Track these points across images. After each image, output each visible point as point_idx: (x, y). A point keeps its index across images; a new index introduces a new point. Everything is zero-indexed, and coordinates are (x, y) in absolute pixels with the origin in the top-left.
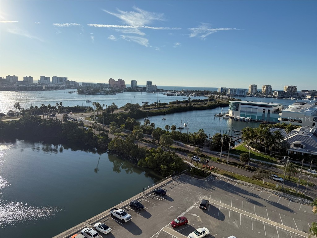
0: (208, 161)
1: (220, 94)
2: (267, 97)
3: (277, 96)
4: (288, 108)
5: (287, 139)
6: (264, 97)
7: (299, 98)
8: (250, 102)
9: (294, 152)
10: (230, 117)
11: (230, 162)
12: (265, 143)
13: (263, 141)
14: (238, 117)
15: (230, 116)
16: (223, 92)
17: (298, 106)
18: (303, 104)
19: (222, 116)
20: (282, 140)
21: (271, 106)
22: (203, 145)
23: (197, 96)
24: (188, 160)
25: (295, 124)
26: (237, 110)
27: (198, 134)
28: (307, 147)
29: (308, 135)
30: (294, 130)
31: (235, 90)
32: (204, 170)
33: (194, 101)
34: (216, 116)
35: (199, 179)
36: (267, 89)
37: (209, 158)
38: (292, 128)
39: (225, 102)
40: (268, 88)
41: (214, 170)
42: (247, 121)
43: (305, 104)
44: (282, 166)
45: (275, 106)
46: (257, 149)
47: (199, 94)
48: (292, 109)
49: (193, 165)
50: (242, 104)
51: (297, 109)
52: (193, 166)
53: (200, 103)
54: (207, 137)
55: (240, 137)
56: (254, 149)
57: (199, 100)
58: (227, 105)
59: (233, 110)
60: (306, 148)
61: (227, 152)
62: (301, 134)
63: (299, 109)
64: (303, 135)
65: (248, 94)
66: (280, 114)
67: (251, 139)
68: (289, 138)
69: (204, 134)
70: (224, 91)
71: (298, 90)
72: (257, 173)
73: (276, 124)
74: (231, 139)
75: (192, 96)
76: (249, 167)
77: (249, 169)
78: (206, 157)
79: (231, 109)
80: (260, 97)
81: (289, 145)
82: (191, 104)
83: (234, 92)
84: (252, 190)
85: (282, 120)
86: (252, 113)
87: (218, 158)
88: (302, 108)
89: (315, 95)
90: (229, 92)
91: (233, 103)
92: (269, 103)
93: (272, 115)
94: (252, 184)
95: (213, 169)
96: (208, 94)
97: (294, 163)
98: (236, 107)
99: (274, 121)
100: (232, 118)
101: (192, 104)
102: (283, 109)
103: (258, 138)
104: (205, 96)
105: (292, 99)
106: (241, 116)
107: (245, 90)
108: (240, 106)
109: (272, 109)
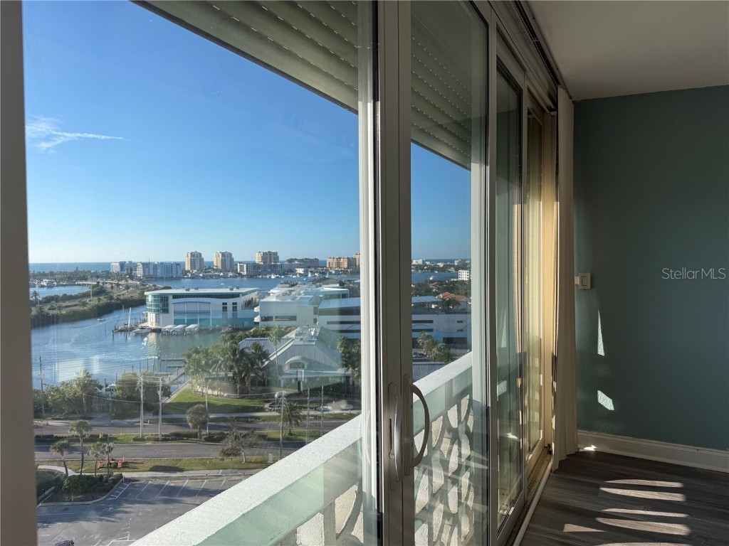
0: (111, 449)
1: (119, 277)
2: (225, 277)
3: (245, 273)
4: (269, 294)
5: (275, 356)
6: (219, 277)
7: (284, 274)
8: (192, 291)
9: (291, 379)
10: (151, 329)
11: (165, 436)
12: (234, 374)
13: (230, 371)
14: (169, 327)
15: (150, 326)
16: (125, 272)
17: (285, 290)
18: (293, 286)
19: (132, 329)
20: (267, 360)
21: (237, 295)
22: (91, 410)
23: (58, 286)
24: (52, 462)
25: (284, 324)
26: (165, 310)
27: (75, 386)
28: (312, 365)
29: (309, 341)
30: (285, 337)
31: (155, 266)
32: (103, 473)
33: (48, 300)
34: (116, 331)
35: (91, 502)
36: (223, 262)
37: (113, 439)
38: (281, 334)
39: (136, 295)
40: (226, 257)
41: (128, 467)
42: (191, 333)
43: (296, 284)
44: (275, 414)
45: (244, 294)
46: (221, 391)
47: (62, 280)
48: (277, 297)
49: (69, 470)
50: (176, 296)
51: (285, 294)
52: (71, 473)
53: (68, 303)
54: (101, 387)
55: (182, 371)
56: (216, 393)
57: (65, 295)
58: (142, 302)
59: (157, 311)
60: (310, 367)
61: (157, 413)
62: (298, 342)
63: (289, 295)
64: (302, 343)
65: (185, 273)
66: (256, 309)
67: (206, 371)
68: (278, 354)
69: (92, 381)
70: (127, 269)
71: (281, 259)
72: (229, 444)
73: (252, 331)
74: (162, 380)
75: (43, 286)
76: (209, 434)
77: (210, 439)
78: (106, 439)
79: (151, 310)
80: (211, 277)
81: (280, 367)
82: (41, 309)
83: (151, 271)
84: (224, 485)
85: (262, 320)
86: (201, 313)
87: (133, 433)
88: (293, 293)
89: (309, 267)
90: (139, 272)
91: (154, 296)
92: (231, 289)
93: (242, 313)
94: (221, 471)
95: (126, 465)
96: (86, 280)
97: (295, 401)
98: (163, 304)
99: (246, 324)
100: (157, 331)
101: (46, 308)
102: (260, 298)
103: (220, 367)
104: (80, 285)
105: (273, 277)
106: (176, 323)
107: (178, 264)
108: (171, 300)
109: (240, 301)
